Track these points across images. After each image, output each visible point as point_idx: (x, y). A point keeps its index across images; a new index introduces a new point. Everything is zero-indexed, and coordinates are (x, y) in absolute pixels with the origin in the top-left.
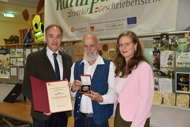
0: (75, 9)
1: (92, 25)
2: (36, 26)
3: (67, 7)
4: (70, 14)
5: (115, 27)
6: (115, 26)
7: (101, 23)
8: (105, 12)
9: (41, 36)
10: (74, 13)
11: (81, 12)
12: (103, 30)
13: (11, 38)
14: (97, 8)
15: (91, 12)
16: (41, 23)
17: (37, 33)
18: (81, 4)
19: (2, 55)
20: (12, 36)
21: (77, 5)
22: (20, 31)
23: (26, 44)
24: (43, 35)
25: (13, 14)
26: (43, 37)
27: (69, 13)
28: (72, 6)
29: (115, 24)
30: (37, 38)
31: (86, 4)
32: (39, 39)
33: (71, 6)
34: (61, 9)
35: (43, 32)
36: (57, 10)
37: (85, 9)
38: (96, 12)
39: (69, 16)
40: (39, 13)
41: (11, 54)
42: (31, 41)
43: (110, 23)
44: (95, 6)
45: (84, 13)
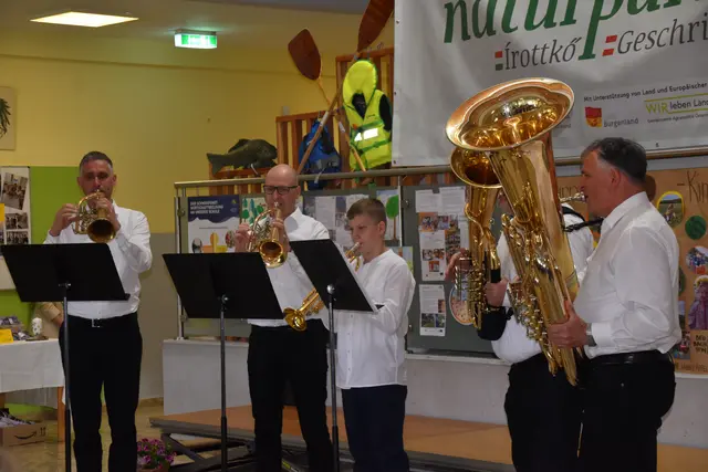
0: (524, 39)
1: (594, 105)
2: (359, 102)
3: (490, 30)
4: (502, 61)
5: (682, 112)
6: (684, 105)
7: (628, 96)
8: (643, 52)
9: (377, 145)
10: (518, 58)
11: (548, 52)
12: (636, 121)
13: (241, 149)
14: (611, 39)
15: (588, 54)
16: (379, 94)
17: (361, 130)
18: (549, 22)
19: (207, 222)
20: (242, 142)
21: (529, 25)
22: (282, 122)
23: (317, 178)
24: (390, 140)
25: (213, 33)
26: (386, 146)
27: (499, 55)
28: (512, 26)
29: (682, 101)
30: (361, 152)
31: (569, 20)
32: (369, 155)
33: (506, 28)
34: (465, 37)
35: (388, 127)
36: (448, 38)
37: (564, 41)
38: (608, 52)
39: (499, 67)
40: (368, 50)
41: (247, 216)
42: (336, 164)
43: (663, 95)
44: (604, 29)
45: (560, 55)
